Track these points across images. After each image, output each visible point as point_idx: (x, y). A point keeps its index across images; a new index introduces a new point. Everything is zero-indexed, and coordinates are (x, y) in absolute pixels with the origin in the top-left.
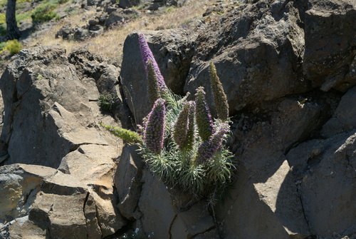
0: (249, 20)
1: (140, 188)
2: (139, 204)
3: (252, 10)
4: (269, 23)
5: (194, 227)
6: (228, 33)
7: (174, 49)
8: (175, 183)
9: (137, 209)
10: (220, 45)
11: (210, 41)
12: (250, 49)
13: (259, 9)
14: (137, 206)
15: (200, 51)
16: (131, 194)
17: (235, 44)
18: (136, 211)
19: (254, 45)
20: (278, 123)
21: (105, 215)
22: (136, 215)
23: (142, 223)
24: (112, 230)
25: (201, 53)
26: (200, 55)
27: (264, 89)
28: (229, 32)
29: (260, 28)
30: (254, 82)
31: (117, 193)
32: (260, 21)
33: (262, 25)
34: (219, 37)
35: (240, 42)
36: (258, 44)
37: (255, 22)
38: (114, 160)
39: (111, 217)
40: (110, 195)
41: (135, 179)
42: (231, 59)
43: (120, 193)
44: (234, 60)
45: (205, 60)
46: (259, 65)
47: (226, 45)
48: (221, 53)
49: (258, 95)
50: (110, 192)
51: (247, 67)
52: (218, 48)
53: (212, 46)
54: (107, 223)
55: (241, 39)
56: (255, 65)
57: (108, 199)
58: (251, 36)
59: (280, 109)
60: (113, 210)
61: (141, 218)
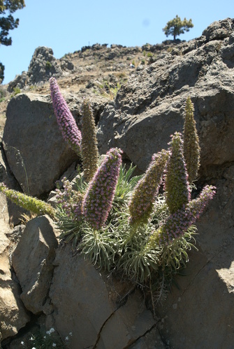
0: (196, 64)
1: (52, 273)
2: (50, 295)
3: (198, 54)
4: (222, 69)
5: (133, 327)
6: (163, 82)
7: (75, 108)
8: (112, 268)
9: (48, 301)
10: (154, 95)
11: (139, 92)
12: (206, 97)
13: (207, 53)
14: (47, 297)
15: (126, 103)
16: (40, 281)
17: (178, 94)
18: (47, 304)
19: (211, 93)
20: (225, 193)
21: (6, 310)
22: (46, 309)
23: (54, 320)
24: (15, 329)
25: (127, 105)
26: (126, 108)
27: (217, 149)
28: (165, 81)
29: (213, 74)
30: (208, 139)
31: (17, 278)
32: (211, 66)
33: (214, 71)
34: (153, 87)
35: (186, 90)
36: (217, 91)
37: (204, 67)
38: (8, 235)
39: (14, 312)
40: (8, 281)
41: (46, 260)
42: (178, 110)
43: (22, 279)
44: (182, 110)
45: (135, 114)
46: (215, 118)
47: (162, 95)
48: (157, 104)
49: (210, 157)
50: (8, 277)
51: (201, 120)
52: (151, 100)
53: (143, 97)
54: (8, 321)
55: (186, 87)
56: (212, 117)
57: (7, 287)
58: (203, 83)
59: (226, 176)
60: (15, 302)
61: (53, 312)
